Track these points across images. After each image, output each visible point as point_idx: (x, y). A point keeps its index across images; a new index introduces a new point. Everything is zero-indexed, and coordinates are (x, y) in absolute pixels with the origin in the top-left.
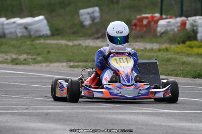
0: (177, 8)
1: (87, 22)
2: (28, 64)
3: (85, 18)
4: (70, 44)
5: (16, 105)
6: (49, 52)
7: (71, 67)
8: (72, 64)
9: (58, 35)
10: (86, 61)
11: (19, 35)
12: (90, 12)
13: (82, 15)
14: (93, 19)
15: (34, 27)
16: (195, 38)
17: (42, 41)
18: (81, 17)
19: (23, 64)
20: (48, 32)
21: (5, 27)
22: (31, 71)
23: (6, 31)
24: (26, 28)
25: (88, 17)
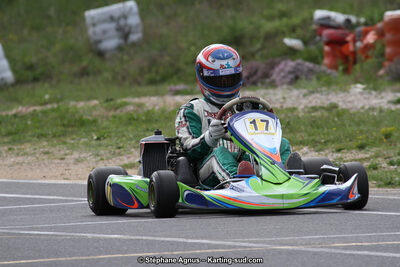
1: (111, 43)
3: (104, 32)
9: (36, 80)
12: (116, 15)
13: (94, 25)
18: (91, 31)
20: (9, 75)
25: (113, 26)
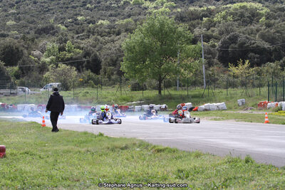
0: (274, 98)
4: (235, 112)
11: (215, 109)
14: (243, 103)
15: (221, 107)
16: (282, 110)
17: (224, 111)
21: (210, 107)
24: (218, 107)
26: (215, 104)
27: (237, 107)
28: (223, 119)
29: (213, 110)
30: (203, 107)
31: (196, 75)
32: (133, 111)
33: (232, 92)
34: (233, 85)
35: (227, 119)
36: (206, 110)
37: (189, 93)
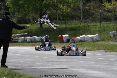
1: (112, 36)
2: (92, 51)
4: (106, 43)
5: (85, 65)
6: (99, 46)
7: (106, 51)
8: (106, 50)
10: (111, 49)
11: (90, 41)
14: (114, 35)
15: (95, 38)
17: (97, 42)
19: (90, 51)
21: (85, 38)
22: (92, 53)
23: (85, 40)
24: (92, 39)
25: (113, 34)
26: (89, 36)
27: (109, 39)
28: (94, 50)
29: (88, 41)
30: (79, 38)
31: (74, 10)
32: (17, 42)
33: (105, 25)
34: (106, 19)
35: (98, 49)
36: (81, 41)
37: (67, 26)
